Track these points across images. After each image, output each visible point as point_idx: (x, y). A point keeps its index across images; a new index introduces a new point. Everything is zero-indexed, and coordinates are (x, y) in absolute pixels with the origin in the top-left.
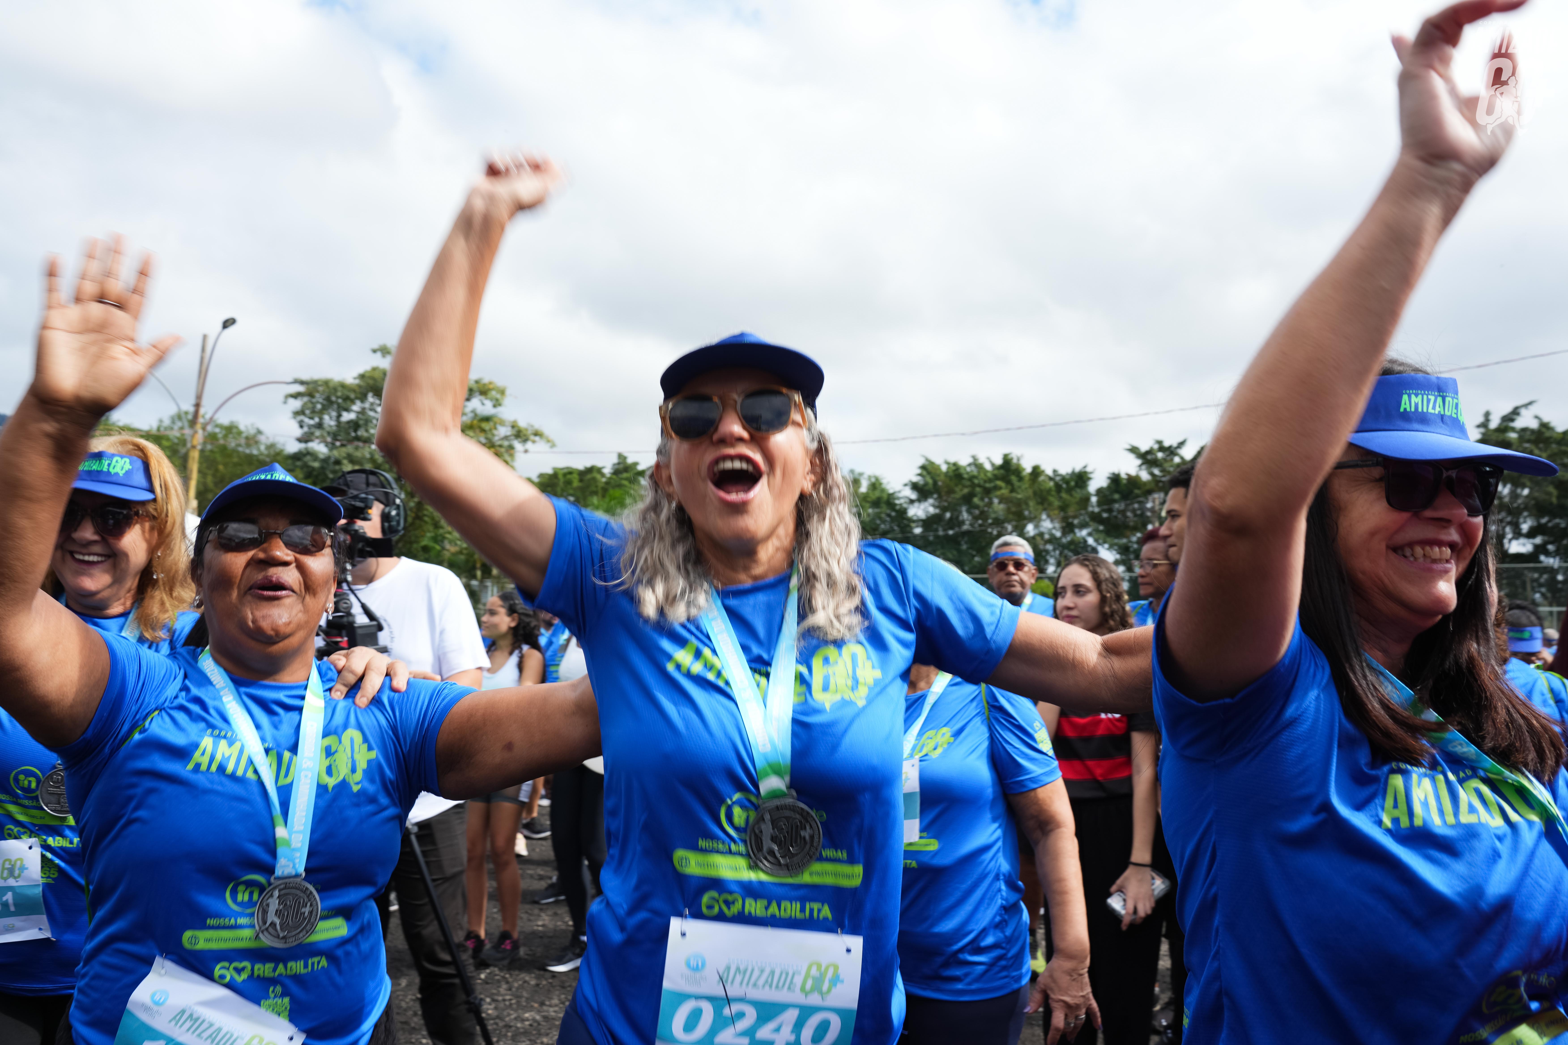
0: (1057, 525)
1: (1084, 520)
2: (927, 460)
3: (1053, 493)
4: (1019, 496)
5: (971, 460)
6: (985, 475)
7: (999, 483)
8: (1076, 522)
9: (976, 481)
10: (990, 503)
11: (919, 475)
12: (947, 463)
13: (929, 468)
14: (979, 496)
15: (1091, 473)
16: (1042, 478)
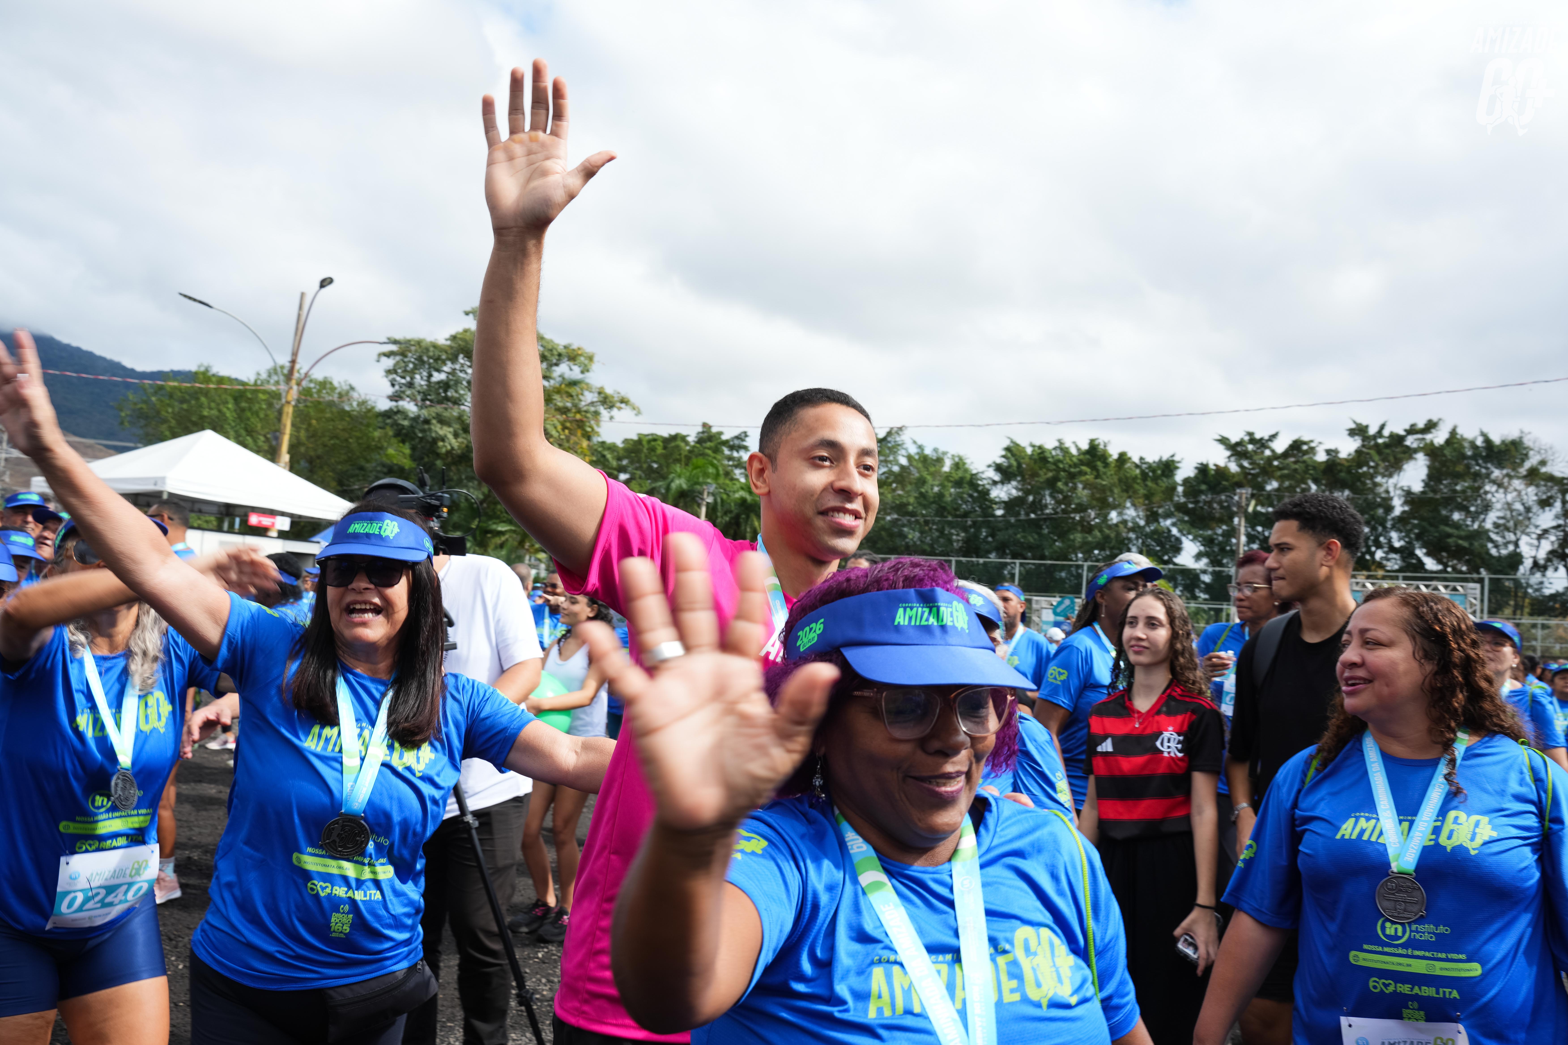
0: (1141, 514)
1: (1169, 509)
2: (1012, 442)
3: (1139, 481)
4: (1104, 483)
5: (1057, 444)
6: (1071, 460)
7: (1084, 468)
8: (1160, 511)
9: (1061, 466)
10: (1075, 488)
11: (1003, 456)
12: (1033, 446)
13: (1013, 449)
14: (1064, 480)
15: (1179, 462)
16: (1128, 465)
